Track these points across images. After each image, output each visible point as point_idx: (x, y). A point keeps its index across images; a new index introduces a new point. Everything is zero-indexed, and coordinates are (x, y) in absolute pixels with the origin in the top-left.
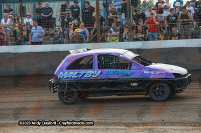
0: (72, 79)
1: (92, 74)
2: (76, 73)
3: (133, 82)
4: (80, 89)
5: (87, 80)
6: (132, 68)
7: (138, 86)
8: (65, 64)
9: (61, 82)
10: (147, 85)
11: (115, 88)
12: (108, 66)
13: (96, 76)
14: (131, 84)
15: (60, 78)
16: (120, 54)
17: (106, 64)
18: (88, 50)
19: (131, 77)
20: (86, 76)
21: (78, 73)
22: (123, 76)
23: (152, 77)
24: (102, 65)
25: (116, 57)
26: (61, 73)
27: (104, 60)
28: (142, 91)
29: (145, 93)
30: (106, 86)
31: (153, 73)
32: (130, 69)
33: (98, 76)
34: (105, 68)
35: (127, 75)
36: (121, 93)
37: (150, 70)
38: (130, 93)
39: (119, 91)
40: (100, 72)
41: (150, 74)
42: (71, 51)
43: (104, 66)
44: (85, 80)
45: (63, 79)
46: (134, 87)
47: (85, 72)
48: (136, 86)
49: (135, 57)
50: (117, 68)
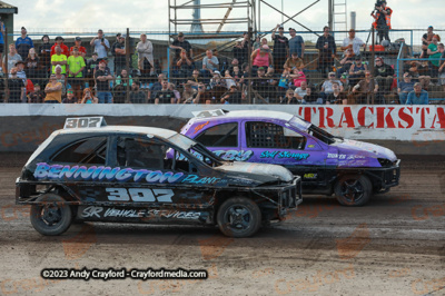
1: (236, 156)
3: (307, 173)
6: (306, 148)
7: (318, 179)
10: (334, 178)
12: (264, 143)
13: (243, 159)
14: (305, 176)
16: (285, 121)
17: (260, 138)
18: (225, 112)
19: (304, 163)
22: (290, 160)
23: (341, 164)
24: (253, 140)
25: (277, 126)
27: (257, 131)
28: (325, 188)
29: (327, 191)
31: (344, 156)
32: (303, 148)
33: (247, 159)
34: (258, 146)
35: (298, 160)
37: (340, 151)
40: (250, 152)
41: (338, 158)
43: (256, 142)
46: (309, 180)
47: (222, 151)
48: (314, 180)
50: (280, 147)
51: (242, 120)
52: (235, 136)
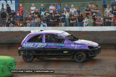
0: (30, 48)
1: (42, 45)
2: (33, 44)
3: (65, 51)
4: (35, 54)
5: (39, 49)
6: (64, 43)
7: (68, 53)
8: (27, 39)
9: (24, 49)
10: (73, 53)
11: (55, 54)
12: (51, 41)
13: (44, 46)
14: (64, 52)
15: (23, 47)
16: (59, 34)
17: (50, 39)
18: (41, 31)
19: (64, 48)
20: (38, 46)
21: (34, 44)
22: (59, 47)
23: (76, 48)
24: (48, 40)
25: (56, 35)
26: (24, 44)
27: (49, 37)
28: (70, 56)
29: (71, 57)
30: (49, 53)
31: (77, 46)
33: (45, 46)
35: (62, 46)
36: (58, 57)
37: (75, 44)
38: (63, 57)
39: (57, 56)
40: (46, 44)
41: (74, 46)
42: (31, 31)
43: (48, 41)
44: (38, 49)
45: (25, 48)
46: (65, 53)
47: (37, 44)
49: (68, 36)
50: (56, 42)
51: (44, 34)
52: (42, 39)
